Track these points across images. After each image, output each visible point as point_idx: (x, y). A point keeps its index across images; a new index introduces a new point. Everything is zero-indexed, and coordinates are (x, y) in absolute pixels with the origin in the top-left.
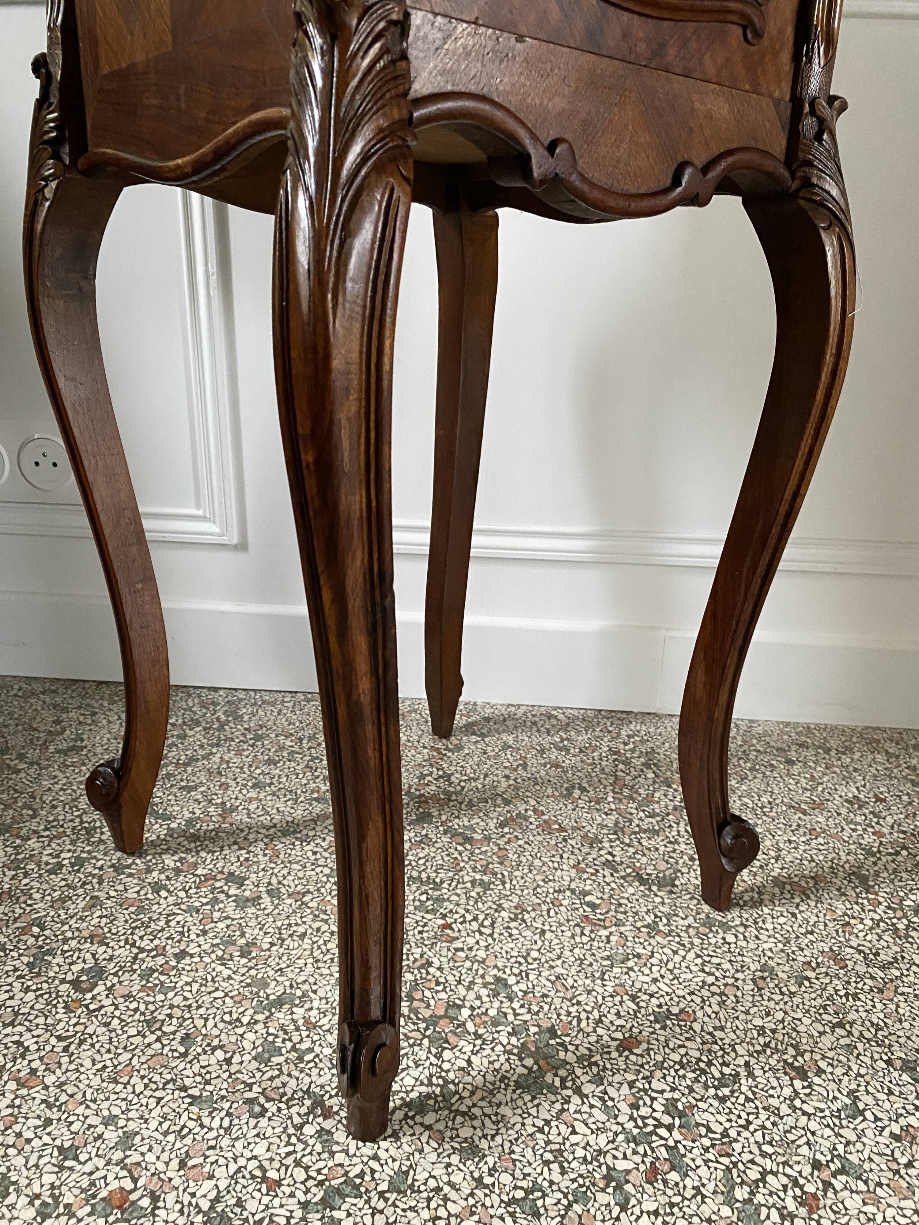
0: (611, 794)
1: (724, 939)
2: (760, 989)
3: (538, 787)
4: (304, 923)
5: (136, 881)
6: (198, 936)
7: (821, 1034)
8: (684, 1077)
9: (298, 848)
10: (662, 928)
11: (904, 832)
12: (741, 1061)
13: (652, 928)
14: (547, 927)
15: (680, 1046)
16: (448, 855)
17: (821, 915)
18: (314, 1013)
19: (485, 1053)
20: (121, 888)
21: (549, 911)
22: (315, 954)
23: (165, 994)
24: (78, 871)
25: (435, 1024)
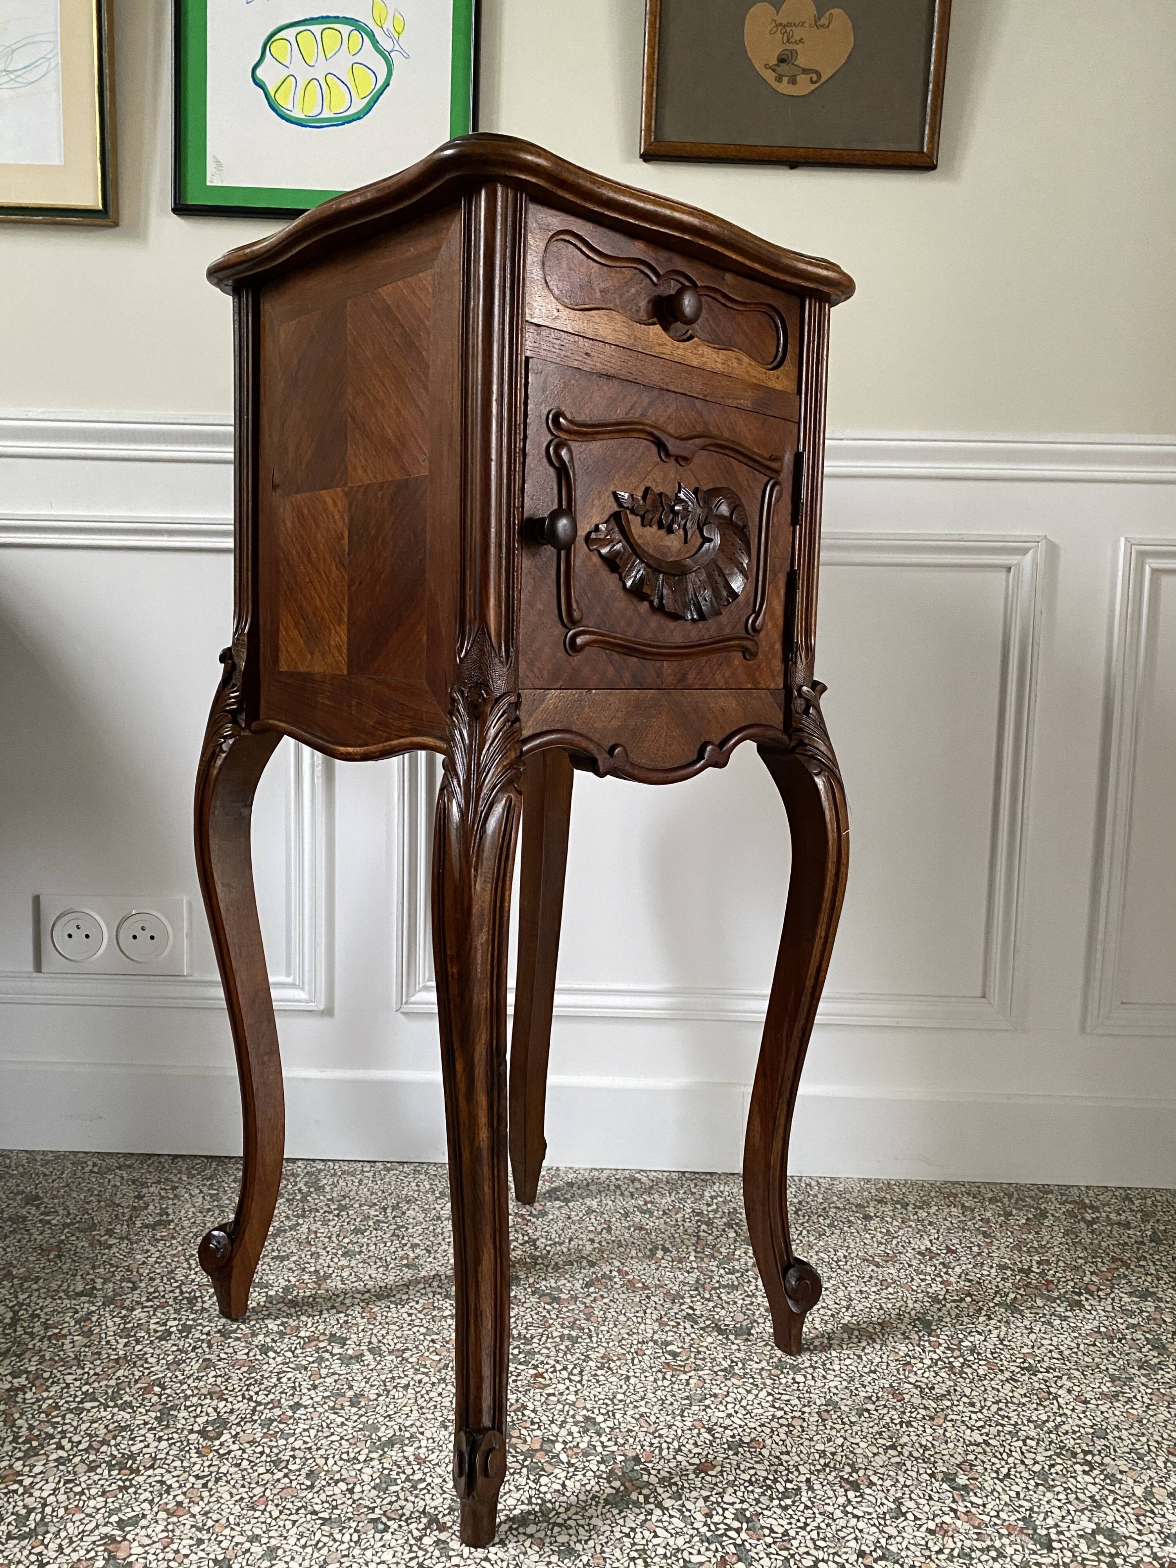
0: (693, 1254)
1: (794, 1379)
2: (824, 1420)
3: (622, 1249)
4: (406, 1376)
5: (243, 1344)
6: (309, 1390)
7: (875, 1455)
8: (752, 1492)
9: (394, 1310)
10: (737, 1371)
11: (970, 1281)
12: (803, 1478)
13: (729, 1372)
14: (631, 1374)
15: (750, 1468)
16: (537, 1314)
17: (885, 1356)
18: (423, 1451)
19: (577, 1478)
20: (230, 1350)
21: (633, 1360)
22: (419, 1402)
23: (287, 1439)
24: (187, 1337)
25: (532, 1456)
